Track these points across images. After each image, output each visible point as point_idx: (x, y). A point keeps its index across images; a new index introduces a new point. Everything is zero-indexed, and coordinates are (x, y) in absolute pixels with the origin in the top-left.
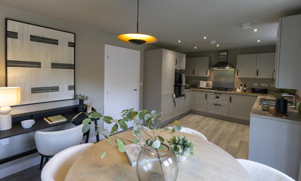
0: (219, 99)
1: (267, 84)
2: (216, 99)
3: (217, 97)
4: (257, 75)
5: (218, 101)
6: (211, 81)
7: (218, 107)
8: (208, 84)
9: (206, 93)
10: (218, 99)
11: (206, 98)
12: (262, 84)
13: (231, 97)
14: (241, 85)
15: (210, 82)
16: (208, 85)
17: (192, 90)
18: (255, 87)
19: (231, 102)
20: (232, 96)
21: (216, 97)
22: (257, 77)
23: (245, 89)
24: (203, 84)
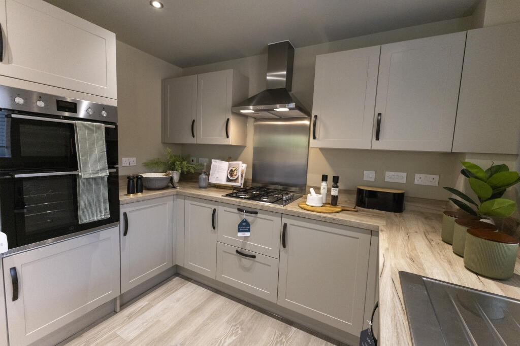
0: (249, 231)
1: (405, 175)
2: (239, 231)
3: (244, 226)
4: (377, 138)
5: (246, 238)
6: (240, 163)
7: (246, 261)
8: (231, 173)
9: (214, 207)
10: (247, 234)
11: (214, 228)
12: (388, 174)
13: (285, 225)
14: (325, 178)
15: (238, 164)
16: (231, 175)
17: (178, 195)
18: (368, 183)
19: (284, 246)
20: (288, 221)
21: (240, 225)
22: (377, 146)
23: (334, 192)
24: (220, 171)
